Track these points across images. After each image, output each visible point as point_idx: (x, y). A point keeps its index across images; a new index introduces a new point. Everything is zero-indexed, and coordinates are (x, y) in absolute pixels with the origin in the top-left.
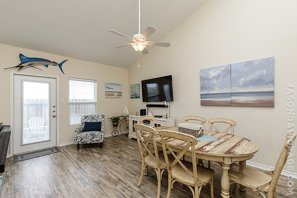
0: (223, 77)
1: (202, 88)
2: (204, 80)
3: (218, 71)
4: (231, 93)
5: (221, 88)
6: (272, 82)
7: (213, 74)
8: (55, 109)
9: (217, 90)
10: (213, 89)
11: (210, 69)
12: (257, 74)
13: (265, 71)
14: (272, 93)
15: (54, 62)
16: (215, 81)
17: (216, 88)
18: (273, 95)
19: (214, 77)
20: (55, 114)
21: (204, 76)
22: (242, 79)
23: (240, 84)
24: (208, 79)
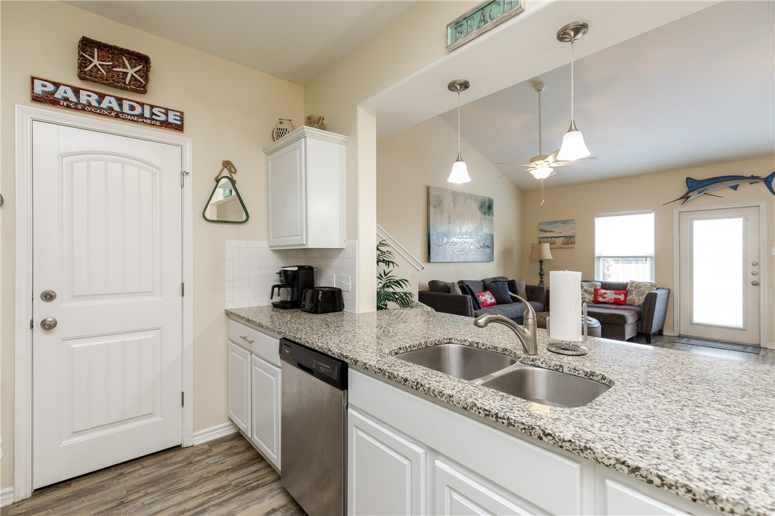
8: (755, 269)
15: (752, 177)
20: (755, 278)
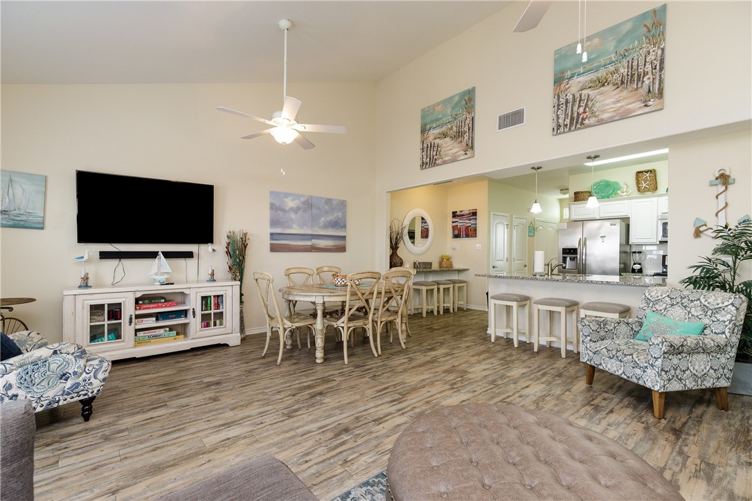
0: (304, 211)
1: (274, 223)
2: (276, 211)
3: (297, 201)
4: (312, 235)
5: (301, 226)
6: (344, 226)
7: (290, 203)
9: (295, 229)
10: (290, 227)
11: (286, 195)
12: (335, 215)
13: (340, 214)
14: (344, 238)
16: (293, 216)
17: (295, 226)
18: (345, 240)
19: (292, 209)
21: (277, 203)
22: (323, 219)
23: (321, 224)
24: (283, 210)
